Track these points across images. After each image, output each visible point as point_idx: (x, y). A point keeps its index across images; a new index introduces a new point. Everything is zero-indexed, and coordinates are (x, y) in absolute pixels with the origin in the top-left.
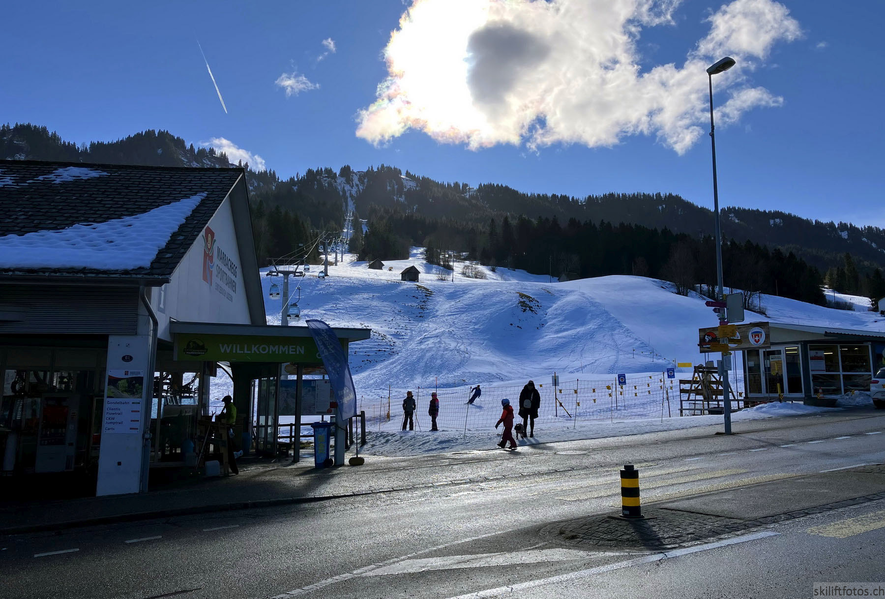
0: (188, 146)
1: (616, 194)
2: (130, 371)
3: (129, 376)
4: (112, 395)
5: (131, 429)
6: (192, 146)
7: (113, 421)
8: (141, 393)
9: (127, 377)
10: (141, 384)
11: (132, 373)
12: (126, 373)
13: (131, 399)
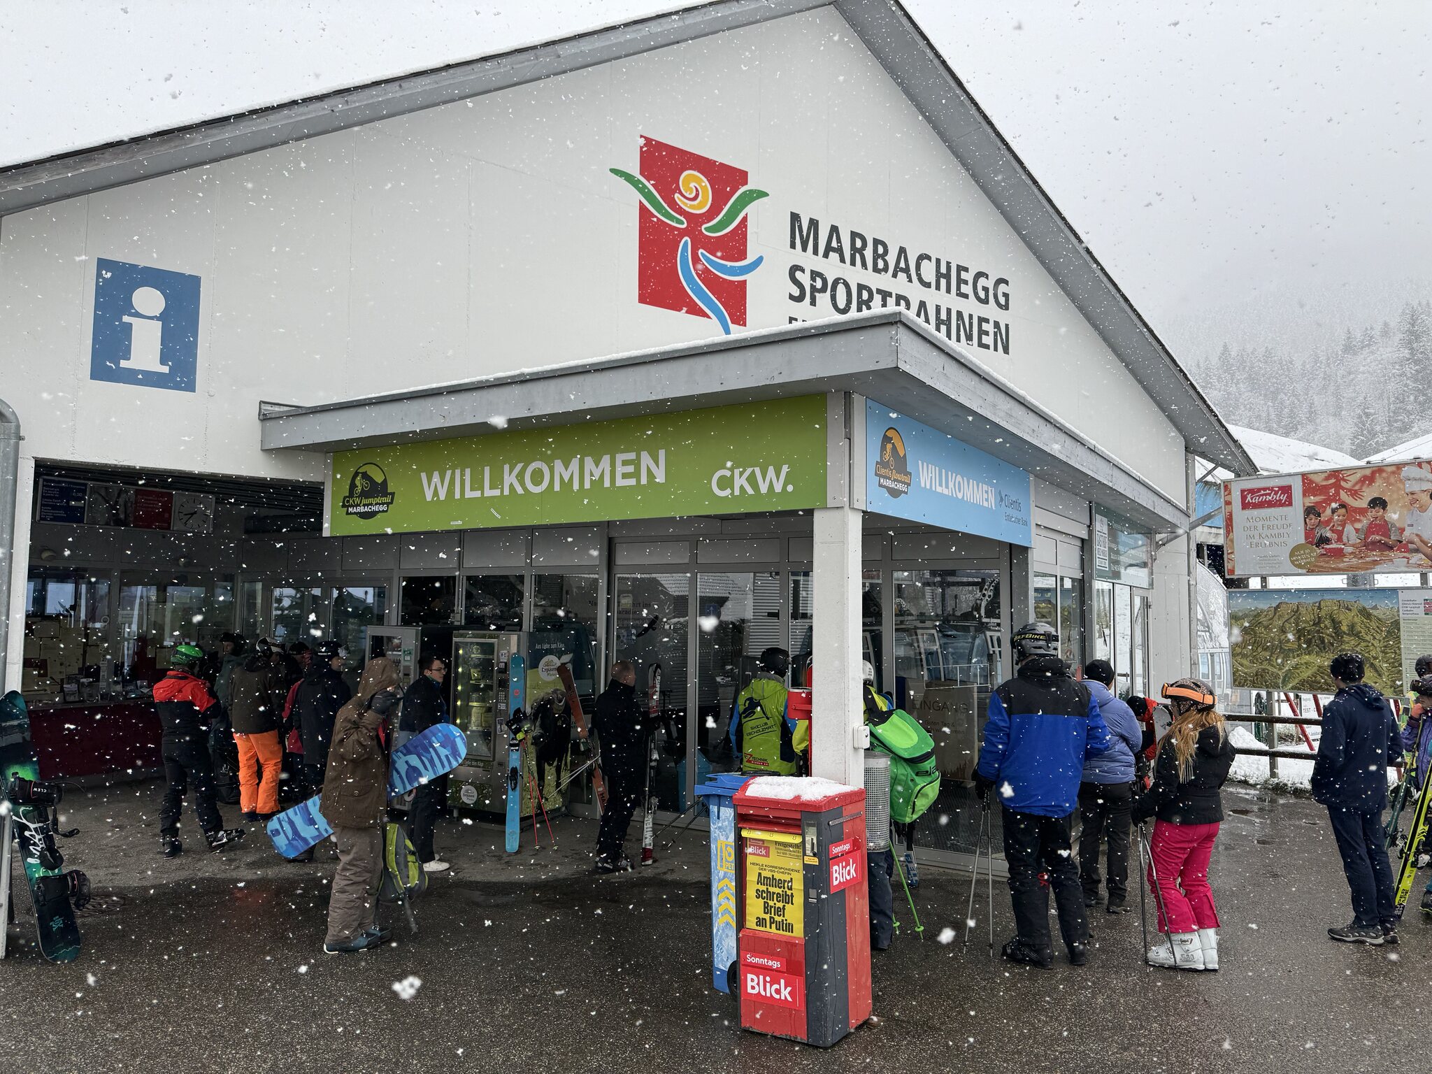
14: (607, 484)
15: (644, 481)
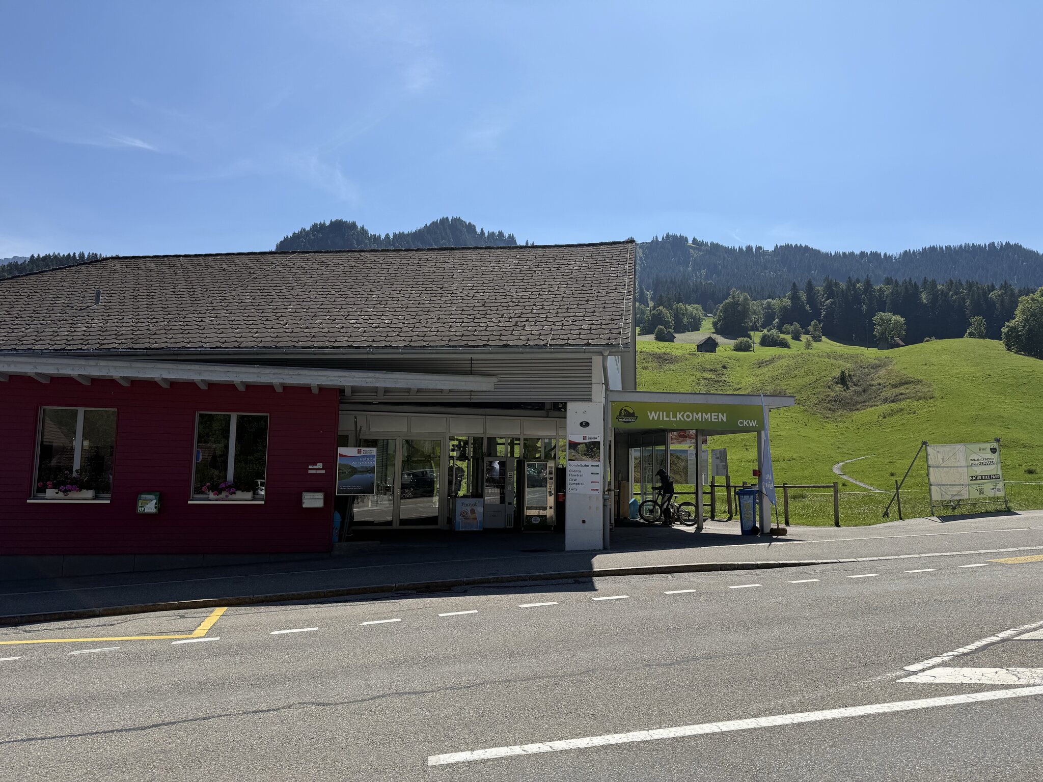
0: (479, 231)
1: (938, 246)
2: (587, 436)
3: (587, 441)
4: (573, 458)
5: (592, 490)
6: (482, 230)
7: (575, 482)
8: (599, 456)
9: (585, 441)
10: (599, 448)
11: (591, 438)
12: (585, 438)
13: (590, 463)
14: (709, 420)
15: (720, 420)
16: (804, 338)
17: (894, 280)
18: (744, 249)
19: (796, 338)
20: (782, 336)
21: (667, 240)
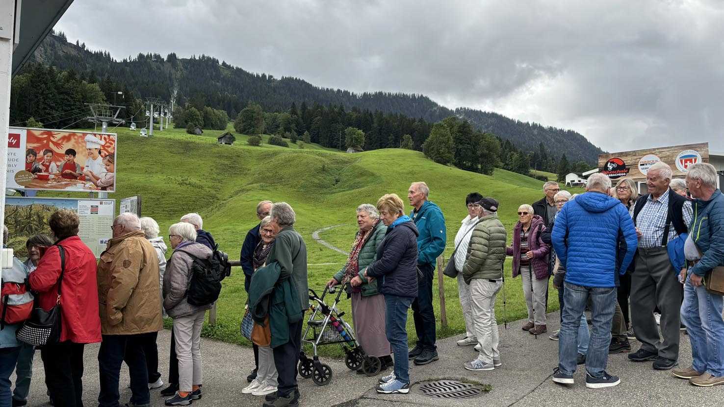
16: (299, 142)
17: (358, 109)
18: (260, 76)
19: (294, 142)
20: (284, 139)
21: (202, 59)
